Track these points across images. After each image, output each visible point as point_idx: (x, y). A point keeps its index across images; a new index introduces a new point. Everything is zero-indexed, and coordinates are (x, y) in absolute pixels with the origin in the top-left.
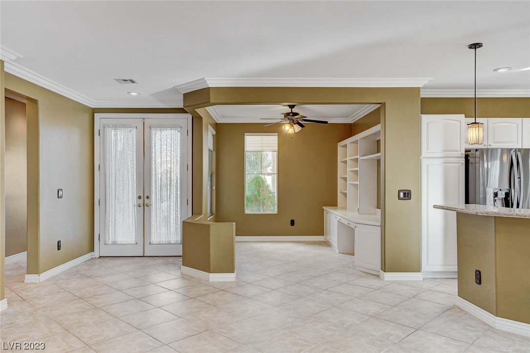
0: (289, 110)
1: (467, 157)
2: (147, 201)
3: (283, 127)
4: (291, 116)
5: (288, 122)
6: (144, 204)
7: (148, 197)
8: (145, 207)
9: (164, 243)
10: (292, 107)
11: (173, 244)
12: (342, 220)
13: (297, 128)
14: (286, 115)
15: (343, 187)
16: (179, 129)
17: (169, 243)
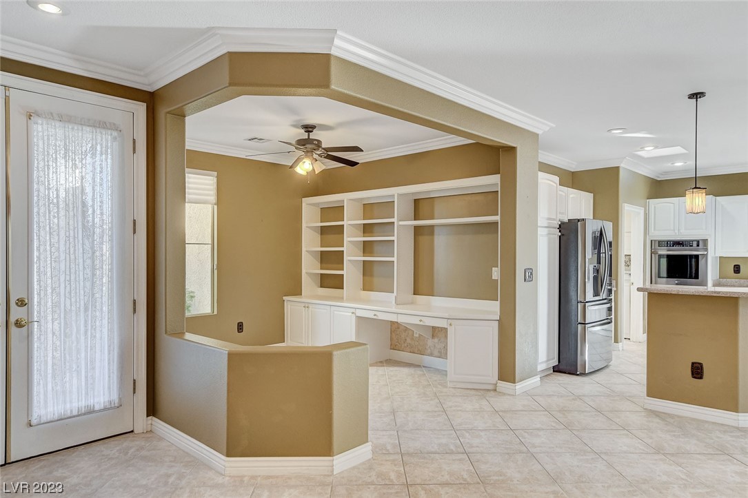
0: (305, 135)
1: (560, 226)
2: (16, 313)
4: (311, 146)
5: (304, 153)
6: (8, 321)
7: (20, 303)
8: (13, 327)
10: (310, 130)
11: (100, 411)
12: (382, 316)
13: (319, 167)
14: (302, 143)
15: (310, 267)
16: (115, 134)
17: (90, 411)
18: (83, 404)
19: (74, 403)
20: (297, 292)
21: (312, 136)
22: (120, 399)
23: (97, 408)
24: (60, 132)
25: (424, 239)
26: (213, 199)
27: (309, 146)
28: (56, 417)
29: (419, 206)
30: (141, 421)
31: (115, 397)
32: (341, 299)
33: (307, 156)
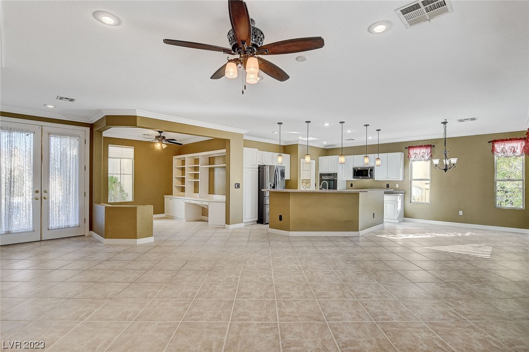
0: (159, 134)
1: (259, 167)
2: (44, 195)
3: (156, 145)
4: (161, 138)
5: (158, 141)
6: (41, 197)
7: (45, 192)
8: (43, 199)
9: (63, 227)
10: (160, 132)
11: (72, 227)
12: (192, 202)
13: (164, 146)
14: (157, 137)
15: (176, 183)
16: (78, 138)
17: (69, 227)
18: (66, 224)
19: (63, 224)
20: (171, 193)
21: (162, 135)
22: (79, 224)
23: (71, 226)
24: (59, 139)
25: (211, 172)
26: (133, 157)
27: (160, 139)
28: (57, 228)
29: (211, 160)
30: (87, 232)
31: (77, 223)
32: (184, 196)
33: (159, 142)
